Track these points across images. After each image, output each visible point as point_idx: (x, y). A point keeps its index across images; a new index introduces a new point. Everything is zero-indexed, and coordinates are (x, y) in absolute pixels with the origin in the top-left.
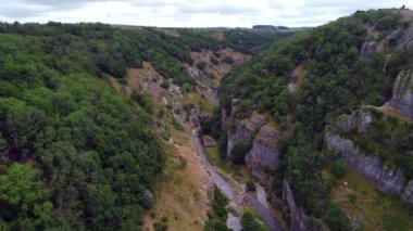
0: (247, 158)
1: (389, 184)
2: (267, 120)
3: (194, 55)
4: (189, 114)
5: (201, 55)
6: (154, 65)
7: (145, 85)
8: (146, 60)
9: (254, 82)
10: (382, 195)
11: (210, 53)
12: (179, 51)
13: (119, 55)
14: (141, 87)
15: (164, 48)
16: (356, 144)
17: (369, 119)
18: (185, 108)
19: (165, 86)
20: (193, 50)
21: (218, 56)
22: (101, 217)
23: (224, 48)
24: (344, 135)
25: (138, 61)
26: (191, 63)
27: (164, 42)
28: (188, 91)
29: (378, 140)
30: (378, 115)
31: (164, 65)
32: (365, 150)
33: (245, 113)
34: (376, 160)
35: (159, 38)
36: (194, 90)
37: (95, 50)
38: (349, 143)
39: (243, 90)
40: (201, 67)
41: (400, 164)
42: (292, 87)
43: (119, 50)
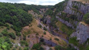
0: (47, 23)
1: (63, 22)
2: (49, 16)
3: (41, 9)
4: (39, 18)
5: (42, 9)
6: (33, 10)
7: (31, 13)
8: (32, 9)
9: (48, 11)
10: (62, 23)
11: (44, 9)
12: (38, 8)
13: (27, 8)
14: (30, 13)
15: (35, 8)
16: (59, 17)
17: (61, 13)
18: (38, 17)
19: (35, 14)
20: (41, 8)
21: (46, 10)
22: (24, 22)
23: (47, 8)
24: (58, 16)
25: (30, 9)
26: (40, 11)
27: (35, 7)
28: (39, 14)
29: (62, 16)
30: (62, 13)
31: (35, 10)
32: (60, 18)
33: (46, 16)
34: (61, 19)
35: (34, 6)
36: (40, 15)
37: (23, 7)
38: (58, 17)
39: (47, 13)
40: (42, 11)
41: (64, 19)
42: (54, 11)
43: (27, 7)
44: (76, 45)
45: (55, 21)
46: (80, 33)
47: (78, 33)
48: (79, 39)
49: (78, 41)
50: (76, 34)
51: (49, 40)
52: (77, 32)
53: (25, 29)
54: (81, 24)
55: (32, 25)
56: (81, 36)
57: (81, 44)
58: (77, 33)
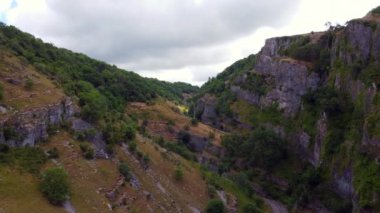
1: (254, 100)
10: (252, 103)
16: (241, 87)
24: (237, 85)
29: (250, 84)
30: (249, 74)
34: (248, 91)
38: (239, 87)
41: (257, 91)
44: (277, 122)
45: (229, 101)
46: (283, 88)
47: (280, 89)
48: (283, 105)
49: (283, 110)
50: (277, 94)
51: (205, 139)
52: (278, 87)
53: (134, 107)
54: (283, 62)
55: (154, 104)
56: (287, 96)
57: (290, 118)
58: (278, 91)
